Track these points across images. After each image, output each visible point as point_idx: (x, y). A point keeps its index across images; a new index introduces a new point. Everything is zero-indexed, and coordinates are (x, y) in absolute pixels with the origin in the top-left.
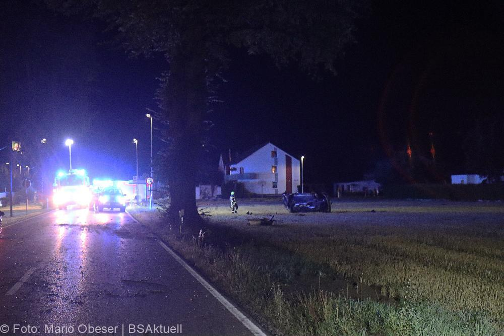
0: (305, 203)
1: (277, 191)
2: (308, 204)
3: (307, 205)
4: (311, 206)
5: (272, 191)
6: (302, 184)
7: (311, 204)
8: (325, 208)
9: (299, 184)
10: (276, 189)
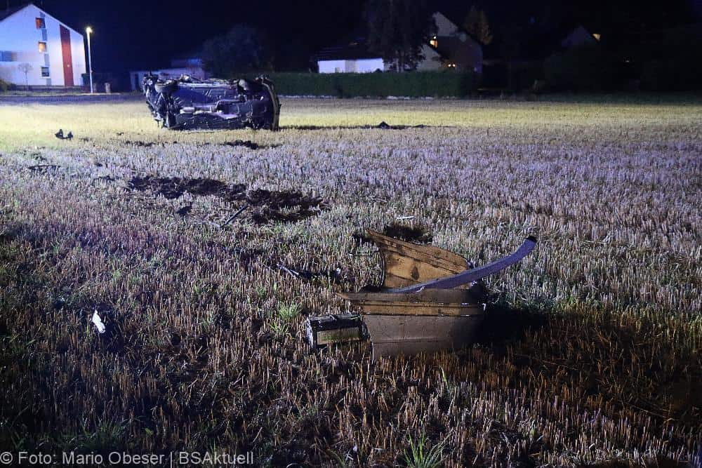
0: (209, 106)
1: (49, 80)
2: (219, 108)
3: (215, 111)
4: (226, 112)
5: (42, 82)
6: (91, 71)
7: (225, 108)
8: (266, 118)
9: (84, 72)
10: (48, 77)
